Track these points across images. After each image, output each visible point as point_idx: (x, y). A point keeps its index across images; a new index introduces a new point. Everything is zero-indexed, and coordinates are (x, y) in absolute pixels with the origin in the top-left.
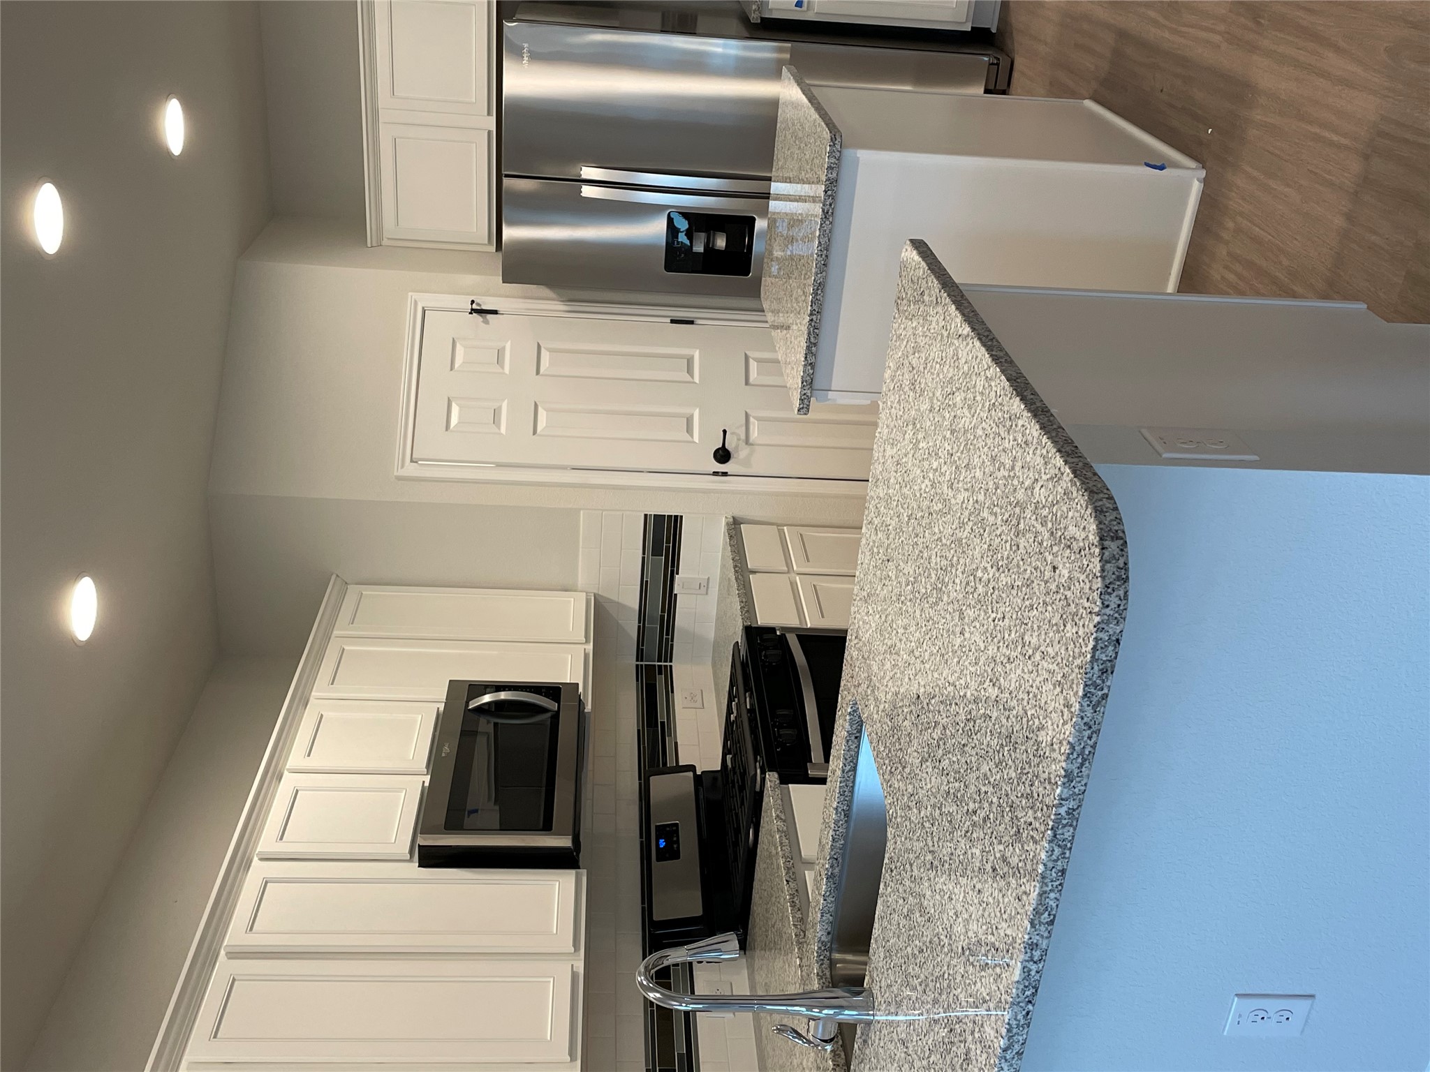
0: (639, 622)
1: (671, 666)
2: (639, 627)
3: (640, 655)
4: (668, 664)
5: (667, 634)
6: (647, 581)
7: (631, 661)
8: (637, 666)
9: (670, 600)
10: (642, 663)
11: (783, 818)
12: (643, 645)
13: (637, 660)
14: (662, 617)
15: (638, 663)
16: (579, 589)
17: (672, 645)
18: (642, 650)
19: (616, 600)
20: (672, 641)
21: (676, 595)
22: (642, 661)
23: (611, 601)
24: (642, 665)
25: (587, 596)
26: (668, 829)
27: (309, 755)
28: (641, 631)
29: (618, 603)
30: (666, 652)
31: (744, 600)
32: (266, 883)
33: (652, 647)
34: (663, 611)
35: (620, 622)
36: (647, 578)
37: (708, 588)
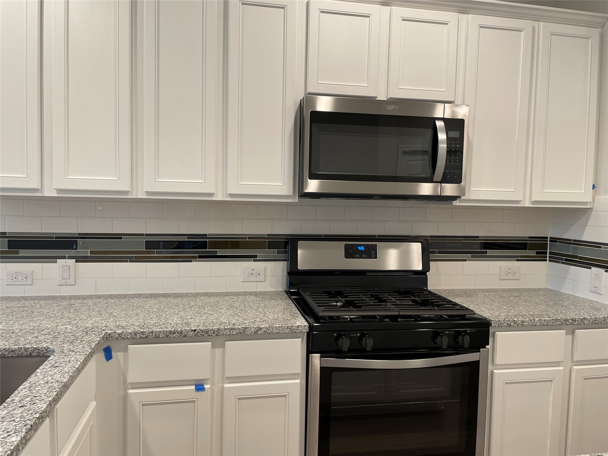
0: (574, 240)
1: (546, 260)
2: (570, 240)
3: (554, 240)
4: (548, 259)
5: (566, 260)
6: (600, 247)
7: (550, 234)
8: (547, 238)
9: (587, 263)
10: (549, 241)
11: (259, 332)
12: (560, 242)
13: (550, 238)
14: (576, 257)
15: (549, 239)
16: (596, 197)
17: (558, 262)
18: (557, 242)
19: (588, 225)
20: (562, 263)
21: (590, 268)
22: (550, 241)
23: (587, 220)
24: (547, 241)
25: (590, 202)
26: (373, 252)
27: (403, 20)
28: (567, 242)
29: (586, 225)
30: (556, 258)
31: (524, 324)
32: (284, 8)
33: (560, 249)
34: (581, 258)
35: (574, 226)
36: (604, 248)
37: (595, 293)
